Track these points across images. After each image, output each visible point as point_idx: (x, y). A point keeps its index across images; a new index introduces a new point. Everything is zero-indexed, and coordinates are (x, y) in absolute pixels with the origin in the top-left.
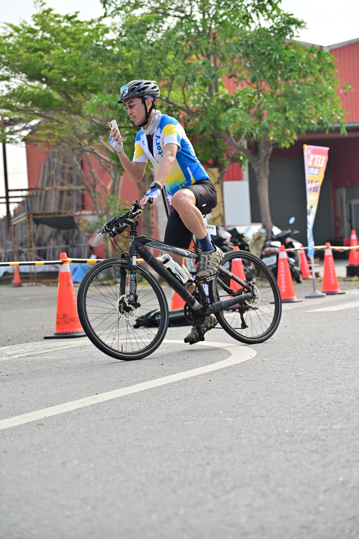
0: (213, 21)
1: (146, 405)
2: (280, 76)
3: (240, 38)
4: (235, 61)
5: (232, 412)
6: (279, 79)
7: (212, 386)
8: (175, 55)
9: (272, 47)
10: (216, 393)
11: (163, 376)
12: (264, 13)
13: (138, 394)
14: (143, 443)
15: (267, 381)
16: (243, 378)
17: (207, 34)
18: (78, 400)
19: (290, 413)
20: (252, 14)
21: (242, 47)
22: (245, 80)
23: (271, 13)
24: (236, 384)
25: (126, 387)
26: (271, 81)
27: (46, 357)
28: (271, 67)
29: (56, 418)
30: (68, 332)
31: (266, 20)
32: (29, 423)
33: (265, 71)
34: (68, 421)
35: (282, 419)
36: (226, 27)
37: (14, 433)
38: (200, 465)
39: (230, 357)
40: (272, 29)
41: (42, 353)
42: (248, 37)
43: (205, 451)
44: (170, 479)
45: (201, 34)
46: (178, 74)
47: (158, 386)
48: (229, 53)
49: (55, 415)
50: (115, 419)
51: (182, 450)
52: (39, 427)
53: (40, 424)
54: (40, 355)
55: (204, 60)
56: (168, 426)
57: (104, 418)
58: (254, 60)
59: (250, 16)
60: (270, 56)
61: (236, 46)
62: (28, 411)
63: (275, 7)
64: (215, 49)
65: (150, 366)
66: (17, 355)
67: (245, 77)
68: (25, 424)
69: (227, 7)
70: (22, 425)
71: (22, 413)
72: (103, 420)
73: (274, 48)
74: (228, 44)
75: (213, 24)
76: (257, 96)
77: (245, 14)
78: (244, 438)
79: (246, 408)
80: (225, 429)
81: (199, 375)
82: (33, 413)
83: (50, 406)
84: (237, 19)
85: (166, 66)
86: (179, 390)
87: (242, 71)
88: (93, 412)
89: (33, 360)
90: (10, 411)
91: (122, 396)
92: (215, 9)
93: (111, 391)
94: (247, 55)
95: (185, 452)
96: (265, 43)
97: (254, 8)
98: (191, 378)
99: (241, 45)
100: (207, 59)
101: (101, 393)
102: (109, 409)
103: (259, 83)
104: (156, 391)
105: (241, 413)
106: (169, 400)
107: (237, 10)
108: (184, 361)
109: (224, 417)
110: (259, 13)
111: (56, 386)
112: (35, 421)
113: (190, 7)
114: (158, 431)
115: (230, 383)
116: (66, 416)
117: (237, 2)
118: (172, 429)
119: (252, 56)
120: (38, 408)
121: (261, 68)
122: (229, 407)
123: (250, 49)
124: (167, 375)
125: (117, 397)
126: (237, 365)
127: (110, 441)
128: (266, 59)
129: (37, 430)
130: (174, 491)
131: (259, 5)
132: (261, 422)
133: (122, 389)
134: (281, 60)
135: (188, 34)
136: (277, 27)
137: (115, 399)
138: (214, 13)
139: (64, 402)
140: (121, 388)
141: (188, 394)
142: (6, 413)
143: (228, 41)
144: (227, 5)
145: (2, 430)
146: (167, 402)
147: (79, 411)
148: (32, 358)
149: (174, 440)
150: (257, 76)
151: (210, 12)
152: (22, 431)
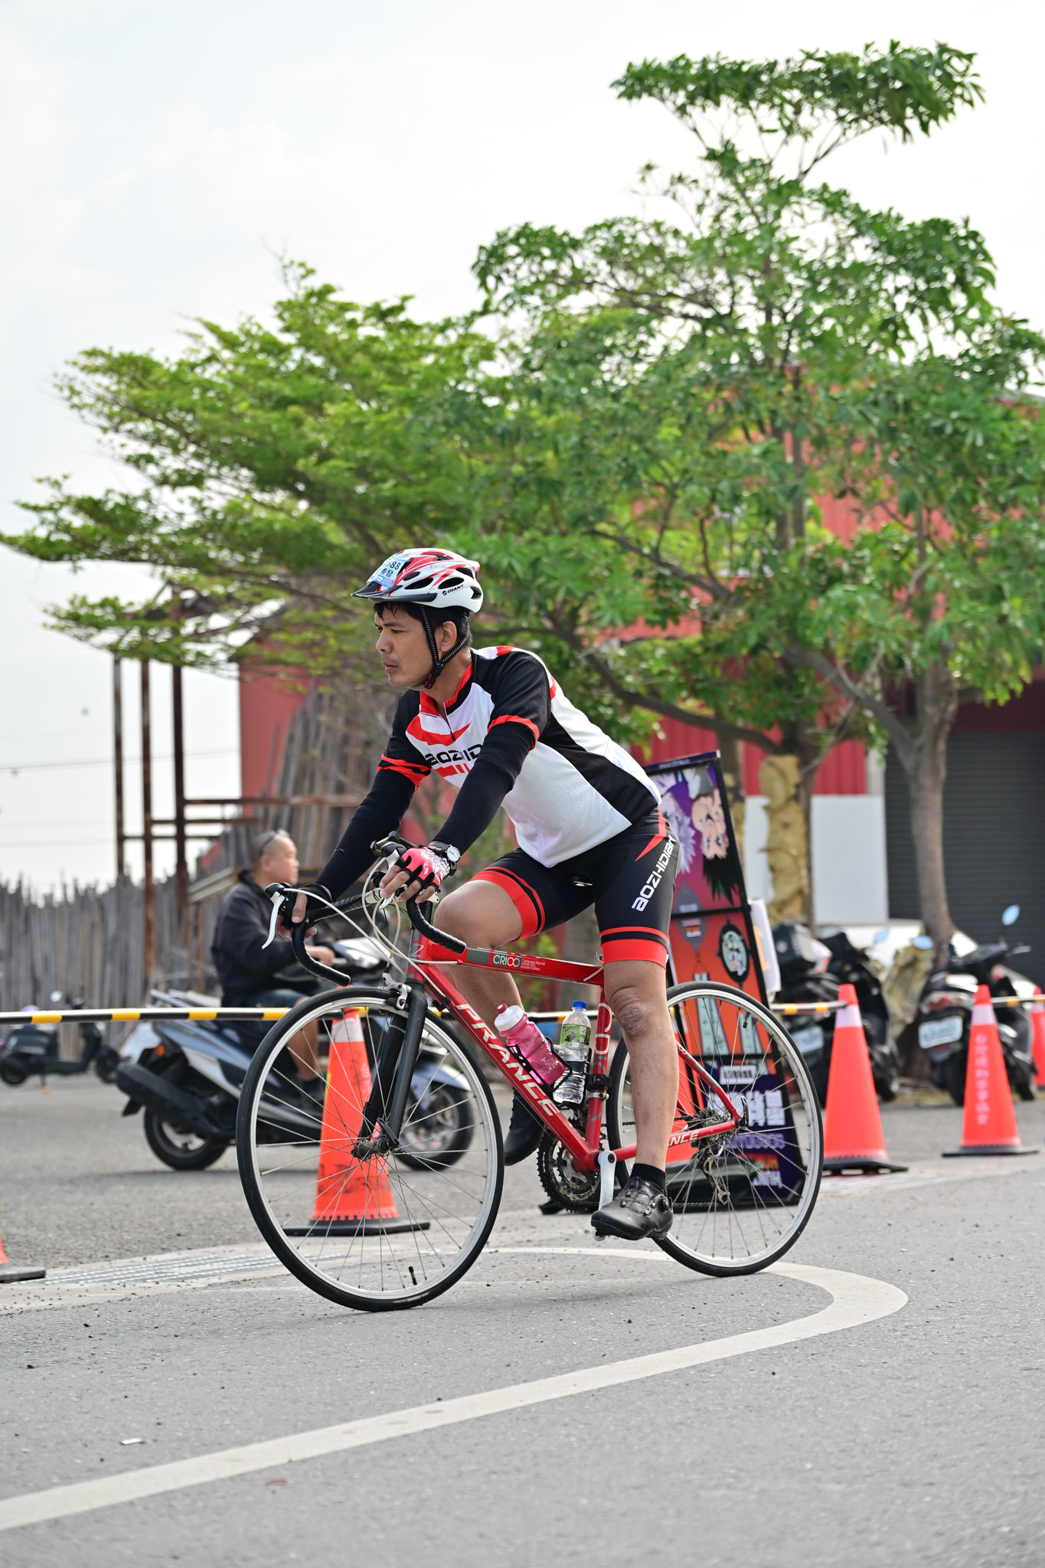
0: (795, 333)
1: (586, 1437)
2: (987, 495)
3: (873, 385)
4: (857, 448)
5: (841, 1468)
6: (982, 503)
7: (779, 1389)
8: (682, 428)
9: (964, 412)
10: (792, 1410)
11: (632, 1355)
12: (944, 314)
13: (562, 1404)
14: (581, 1547)
15: (941, 1382)
16: (869, 1369)
17: (776, 371)
18: (385, 1416)
19: (1014, 1477)
20: (906, 315)
21: (878, 411)
22: (882, 504)
23: (964, 314)
24: (848, 1386)
25: (525, 1381)
26: (958, 509)
27: (288, 1289)
28: (960, 471)
29: (322, 1464)
30: (351, 1218)
31: (948, 333)
32: (242, 1476)
33: (944, 481)
34: (357, 1476)
35: (987, 1492)
36: (833, 351)
37: (200, 1504)
39: (829, 1308)
40: (966, 360)
41: (275, 1274)
42: (896, 382)
45: (759, 370)
46: (691, 480)
47: (619, 1385)
48: (838, 427)
49: (320, 1457)
50: (495, 1473)
52: (272, 1487)
53: (274, 1480)
54: (270, 1280)
55: (766, 445)
56: (651, 1501)
57: (463, 1469)
58: (911, 449)
59: (903, 321)
60: (958, 438)
61: (860, 407)
62: (239, 1443)
63: (975, 297)
64: (800, 413)
65: (593, 1323)
66: (201, 1280)
67: (884, 495)
68: (232, 1479)
69: (837, 294)
70: (223, 1480)
71: (221, 1446)
72: (460, 1475)
73: (971, 415)
74: (835, 400)
75: (794, 341)
76: (914, 554)
77: (886, 316)
78: (878, 1544)
79: (881, 1456)
80: (823, 1514)
81: (739, 1357)
82: (255, 1447)
83: (303, 1430)
84: (865, 329)
85: (654, 457)
86: (680, 1397)
87: (875, 478)
88: (431, 1452)
89: (250, 1294)
90: (186, 1440)
91: (514, 1410)
92: (803, 298)
93: (481, 1391)
94: (890, 433)
96: (943, 399)
97: (913, 299)
98: (717, 1363)
99: (875, 403)
100: (774, 440)
101: (453, 1396)
102: (476, 1445)
103: (924, 513)
104: (614, 1396)
105: (868, 1472)
106: (651, 1425)
107: (866, 305)
108: (695, 1313)
110: (930, 315)
111: (320, 1373)
112: (260, 1472)
113: (728, 291)
114: (624, 1515)
115: (831, 1383)
116: (351, 1461)
117: (866, 282)
118: (664, 1509)
119: (905, 436)
120: (269, 1433)
121: (930, 472)
122: (831, 1453)
123: (901, 416)
124: (643, 1354)
125: (499, 1410)
126: (849, 1330)
127: (481, 1536)
128: (946, 448)
129: (268, 1496)
131: (928, 290)
132: (927, 1499)
133: (514, 1388)
134: (990, 451)
135: (722, 369)
136: (979, 356)
137: (492, 1415)
138: (798, 310)
139: (343, 1420)
140: (509, 1385)
141: (708, 1411)
142: (175, 1445)
143: (835, 393)
144: (836, 289)
145: (164, 1494)
146: (648, 1430)
147: (389, 1447)
148: (245, 1290)
149: (671, 1541)
150: (919, 495)
151: (787, 308)
152: (223, 1498)
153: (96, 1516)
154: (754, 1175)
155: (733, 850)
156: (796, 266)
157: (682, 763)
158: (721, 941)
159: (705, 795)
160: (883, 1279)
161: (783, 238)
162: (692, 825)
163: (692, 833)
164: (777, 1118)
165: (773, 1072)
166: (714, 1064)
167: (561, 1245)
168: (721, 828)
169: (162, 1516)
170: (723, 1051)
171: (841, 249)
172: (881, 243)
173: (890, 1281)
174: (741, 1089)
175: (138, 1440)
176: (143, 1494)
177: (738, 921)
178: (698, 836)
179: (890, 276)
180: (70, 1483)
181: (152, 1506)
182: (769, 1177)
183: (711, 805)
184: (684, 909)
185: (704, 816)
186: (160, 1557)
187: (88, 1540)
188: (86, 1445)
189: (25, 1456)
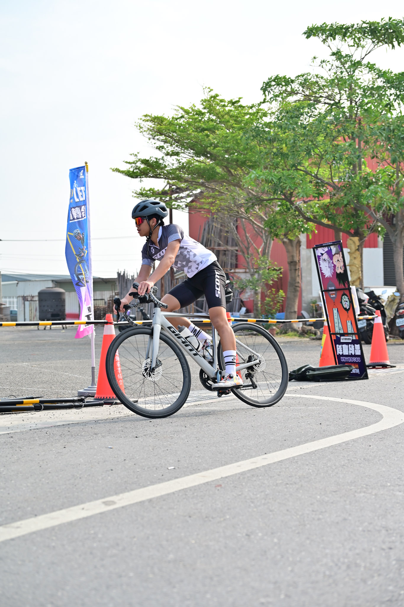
0: (359, 108)
1: (315, 470)
3: (383, 124)
4: (378, 144)
5: (399, 485)
7: (373, 452)
8: (325, 137)
10: (379, 461)
11: (324, 437)
13: (304, 456)
14: (321, 516)
16: (400, 445)
17: (353, 120)
18: (250, 460)
20: (393, 102)
21: (384, 132)
22: (386, 160)
24: (395, 451)
25: (291, 447)
27: (212, 408)
29: (232, 479)
32: (207, 483)
34: (244, 484)
36: (371, 113)
37: (195, 494)
38: (383, 549)
39: (382, 420)
42: (391, 123)
43: (383, 532)
44: (357, 565)
45: (348, 120)
46: (327, 153)
47: (321, 449)
48: (372, 137)
49: (231, 476)
50: (288, 484)
51: (361, 529)
52: (217, 488)
53: (218, 484)
54: (205, 405)
55: (350, 142)
56: (341, 497)
57: (277, 482)
58: (395, 143)
59: (392, 104)
61: (379, 131)
62: (205, 469)
64: (361, 132)
65: (309, 424)
67: (386, 158)
68: (204, 484)
70: (201, 484)
71: (199, 470)
72: (277, 485)
74: (372, 129)
75: (359, 110)
76: (396, 175)
77: (387, 103)
80: (398, 505)
81: (358, 439)
82: (210, 471)
83: (224, 465)
84: (381, 107)
85: (316, 147)
86: (342, 455)
87: (384, 152)
88: (266, 475)
89: (201, 410)
90: (188, 468)
91: (289, 458)
92: (362, 97)
93: (278, 450)
94: (388, 139)
95: (364, 531)
97: (395, 97)
98: (351, 441)
99: (384, 130)
100: (353, 141)
101: (270, 453)
102: (280, 472)
103: (399, 163)
104: (321, 454)
106: (335, 465)
107: (381, 100)
108: (340, 421)
109: (393, 490)
110: (401, 102)
111: (227, 441)
112: (213, 481)
113: (339, 96)
114: (332, 503)
115: (389, 450)
116: (241, 478)
117: (381, 92)
118: (345, 501)
119: (393, 140)
120: (214, 465)
121: (400, 151)
122: (395, 479)
123: (392, 134)
124: (327, 436)
125: (285, 458)
126: (391, 429)
127: (288, 510)
129: (217, 492)
130: (364, 581)
131: (400, 94)
133: (288, 449)
135: (337, 119)
137: (283, 460)
138: (361, 101)
139: (237, 461)
141: (352, 460)
142: (185, 470)
143: (371, 127)
144: (372, 95)
145: (183, 490)
146: (334, 468)
147: (253, 473)
148: (199, 408)
149: (350, 515)
150: (397, 157)
151: (357, 100)
152: (202, 492)
153: (163, 498)
154: (351, 371)
155: (345, 270)
156: (360, 88)
157: (330, 244)
158: (342, 298)
159: (337, 254)
160: (397, 409)
161: (356, 79)
162: (333, 263)
163: (333, 265)
164: (358, 353)
165: (357, 339)
166: (339, 336)
167: (294, 394)
168: (342, 264)
169: (184, 498)
170: (342, 332)
171: (374, 82)
172: (386, 80)
173: (399, 409)
174: (347, 344)
175: (173, 467)
176: (177, 490)
177: (347, 292)
178: (335, 266)
179: (389, 90)
180: (153, 485)
181: (180, 494)
182: (355, 370)
183: (339, 257)
184: (330, 288)
185: (337, 260)
186: (185, 516)
187: (161, 508)
188: (157, 469)
189: (138, 473)
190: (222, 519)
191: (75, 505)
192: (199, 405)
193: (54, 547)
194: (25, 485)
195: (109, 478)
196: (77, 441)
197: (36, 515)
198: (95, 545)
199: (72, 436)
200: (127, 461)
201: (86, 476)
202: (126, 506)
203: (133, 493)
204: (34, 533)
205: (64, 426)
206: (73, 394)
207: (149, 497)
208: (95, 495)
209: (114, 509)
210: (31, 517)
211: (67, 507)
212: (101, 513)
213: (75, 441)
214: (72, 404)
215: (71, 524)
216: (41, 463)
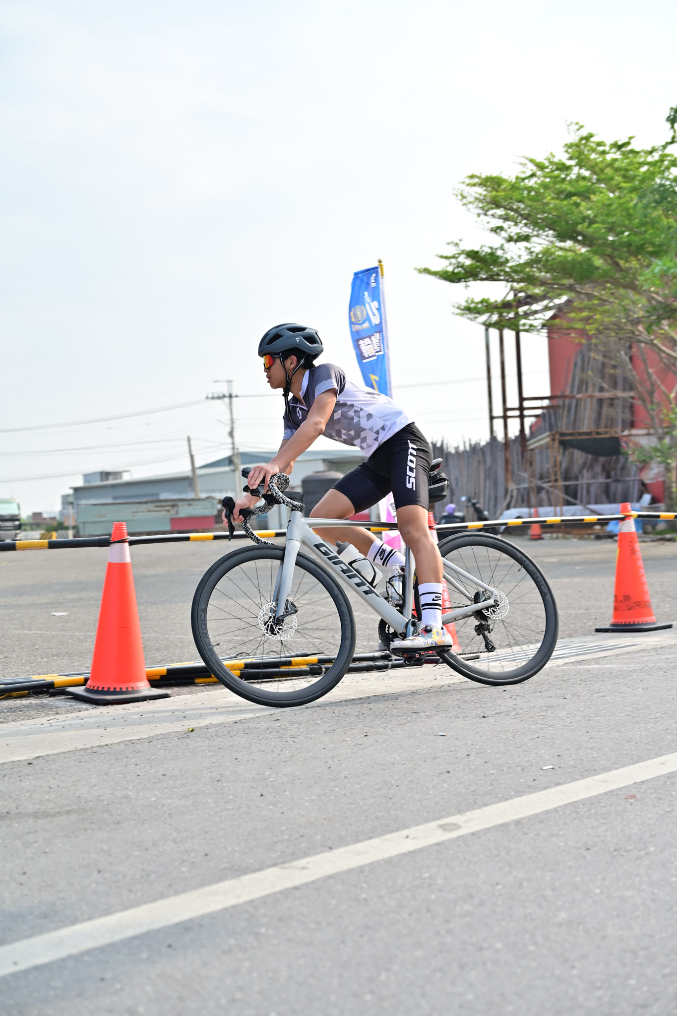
27: (607, 666)
29: (653, 785)
30: (631, 623)
32: (611, 791)
34: (674, 793)
37: (593, 811)
41: (598, 657)
49: (651, 780)
52: (629, 800)
53: (630, 794)
54: (597, 661)
62: (608, 769)
68: (606, 794)
70: (601, 795)
71: (596, 772)
82: (614, 772)
83: (638, 762)
89: (588, 670)
90: (575, 767)
111: (637, 722)
112: (620, 789)
116: (668, 783)
120: (619, 763)
129: (629, 807)
139: (658, 755)
142: (570, 771)
145: (571, 803)
152: (604, 807)
153: (538, 818)
169: (575, 819)
175: (551, 767)
176: (561, 804)
180: (521, 796)
181: (568, 812)
186: (580, 848)
187: (537, 835)
188: (523, 769)
189: (493, 776)
190: (643, 853)
191: (393, 831)
192: (584, 662)
193: (365, 900)
194: (307, 798)
195: (445, 785)
196: (385, 725)
197: (331, 848)
198: (433, 896)
199: (376, 716)
200: (472, 757)
201: (406, 783)
202: (478, 832)
203: (486, 809)
204: (331, 877)
205: (362, 701)
206: (371, 647)
207: (515, 817)
208: (425, 814)
209: (458, 837)
210: (323, 852)
211: (381, 835)
212: (437, 844)
213: (381, 726)
214: (372, 663)
215: (389, 861)
216: (330, 762)
